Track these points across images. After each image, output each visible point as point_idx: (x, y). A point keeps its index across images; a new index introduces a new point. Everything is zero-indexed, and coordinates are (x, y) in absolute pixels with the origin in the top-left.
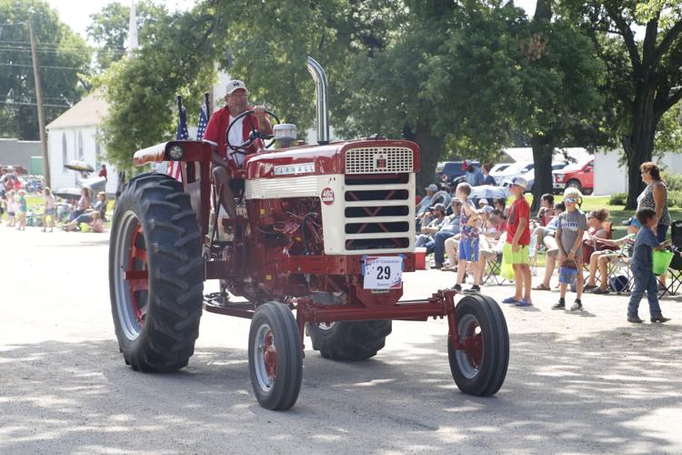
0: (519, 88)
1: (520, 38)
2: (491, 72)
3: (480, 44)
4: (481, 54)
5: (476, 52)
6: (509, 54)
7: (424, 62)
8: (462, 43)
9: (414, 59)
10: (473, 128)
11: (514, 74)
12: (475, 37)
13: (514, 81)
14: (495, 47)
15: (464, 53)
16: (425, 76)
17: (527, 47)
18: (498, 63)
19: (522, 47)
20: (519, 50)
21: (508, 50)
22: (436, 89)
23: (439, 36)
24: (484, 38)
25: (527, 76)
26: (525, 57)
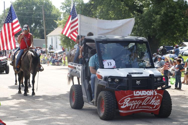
0: (182, 25)
1: (183, 10)
2: (174, 20)
3: (170, 12)
4: (171, 15)
5: (169, 14)
6: (180, 15)
7: (154, 17)
8: (165, 12)
9: (151, 16)
10: (168, 36)
11: (181, 21)
12: (169, 10)
13: (181, 23)
14: (175, 13)
15: (166, 14)
16: (154, 21)
17: (185, 13)
18: (176, 18)
19: (184, 13)
20: (183, 14)
21: (179, 14)
22: (157, 25)
23: (159, 9)
24: (172, 10)
25: (185, 21)
26: (184, 15)
